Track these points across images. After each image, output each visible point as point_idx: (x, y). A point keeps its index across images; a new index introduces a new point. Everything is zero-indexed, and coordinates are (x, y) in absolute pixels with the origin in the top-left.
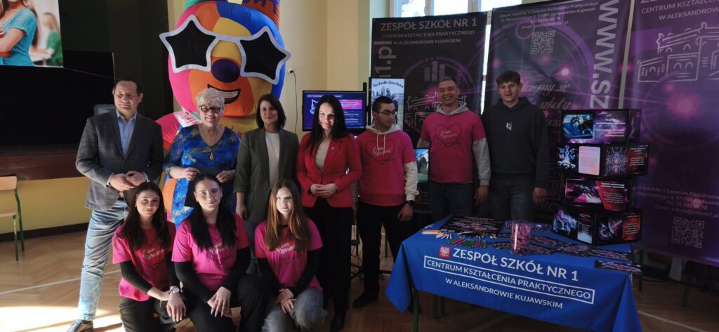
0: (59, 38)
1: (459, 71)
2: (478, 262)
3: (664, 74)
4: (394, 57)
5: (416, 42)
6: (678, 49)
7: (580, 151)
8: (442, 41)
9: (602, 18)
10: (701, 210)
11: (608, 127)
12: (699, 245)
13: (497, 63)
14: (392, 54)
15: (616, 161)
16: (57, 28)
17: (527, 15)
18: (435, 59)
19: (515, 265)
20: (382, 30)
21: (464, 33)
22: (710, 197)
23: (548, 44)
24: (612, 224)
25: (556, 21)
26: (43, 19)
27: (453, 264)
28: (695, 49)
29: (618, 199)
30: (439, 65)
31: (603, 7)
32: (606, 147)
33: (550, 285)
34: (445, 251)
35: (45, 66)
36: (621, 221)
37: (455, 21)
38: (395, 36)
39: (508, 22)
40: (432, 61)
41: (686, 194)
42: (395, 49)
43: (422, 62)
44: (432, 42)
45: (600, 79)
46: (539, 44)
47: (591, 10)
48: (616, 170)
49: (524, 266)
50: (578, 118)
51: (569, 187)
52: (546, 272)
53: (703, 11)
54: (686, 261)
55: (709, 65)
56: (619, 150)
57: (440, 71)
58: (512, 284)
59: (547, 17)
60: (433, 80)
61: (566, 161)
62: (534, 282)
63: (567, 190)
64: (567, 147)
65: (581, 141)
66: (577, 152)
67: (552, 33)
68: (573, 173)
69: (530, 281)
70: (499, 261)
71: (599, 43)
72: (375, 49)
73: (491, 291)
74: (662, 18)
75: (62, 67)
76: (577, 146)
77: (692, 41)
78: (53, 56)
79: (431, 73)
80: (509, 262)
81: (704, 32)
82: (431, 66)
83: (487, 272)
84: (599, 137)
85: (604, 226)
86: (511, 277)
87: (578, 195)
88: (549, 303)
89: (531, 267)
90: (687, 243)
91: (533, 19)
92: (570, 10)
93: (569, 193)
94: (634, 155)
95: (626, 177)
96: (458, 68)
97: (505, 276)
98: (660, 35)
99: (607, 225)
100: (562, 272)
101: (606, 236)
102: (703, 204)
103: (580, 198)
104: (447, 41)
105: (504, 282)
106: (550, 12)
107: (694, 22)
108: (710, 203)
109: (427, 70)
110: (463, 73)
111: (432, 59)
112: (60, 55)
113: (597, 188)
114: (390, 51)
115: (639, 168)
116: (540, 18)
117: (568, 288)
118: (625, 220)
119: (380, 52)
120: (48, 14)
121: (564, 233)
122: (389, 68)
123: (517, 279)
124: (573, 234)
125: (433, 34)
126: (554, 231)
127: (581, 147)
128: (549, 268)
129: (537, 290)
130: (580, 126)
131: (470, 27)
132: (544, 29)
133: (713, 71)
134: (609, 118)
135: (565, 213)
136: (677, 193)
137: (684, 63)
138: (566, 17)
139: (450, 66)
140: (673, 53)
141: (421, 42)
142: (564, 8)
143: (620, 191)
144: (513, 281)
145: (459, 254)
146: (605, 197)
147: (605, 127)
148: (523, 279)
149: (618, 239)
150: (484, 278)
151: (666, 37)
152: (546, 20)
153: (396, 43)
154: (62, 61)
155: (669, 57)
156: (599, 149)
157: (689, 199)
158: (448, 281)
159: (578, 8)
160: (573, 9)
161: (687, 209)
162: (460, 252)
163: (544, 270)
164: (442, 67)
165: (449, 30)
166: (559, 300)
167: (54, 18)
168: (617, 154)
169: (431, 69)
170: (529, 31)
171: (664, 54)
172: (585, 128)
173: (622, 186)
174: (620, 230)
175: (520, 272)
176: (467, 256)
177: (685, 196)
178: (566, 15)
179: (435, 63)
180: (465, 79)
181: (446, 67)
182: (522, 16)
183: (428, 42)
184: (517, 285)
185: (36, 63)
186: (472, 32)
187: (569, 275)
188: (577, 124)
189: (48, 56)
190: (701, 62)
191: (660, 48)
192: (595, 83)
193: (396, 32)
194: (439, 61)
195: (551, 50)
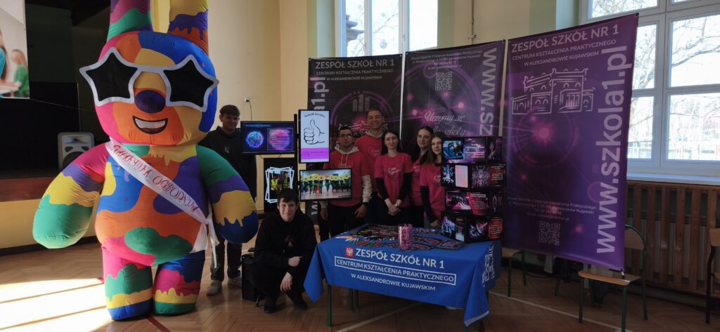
0: (26, 72)
1: (381, 103)
2: (374, 259)
3: (529, 108)
4: (327, 91)
5: (345, 79)
6: (538, 89)
7: (456, 169)
8: (367, 78)
9: (485, 63)
10: (557, 215)
11: (474, 151)
12: (557, 243)
13: (410, 97)
14: (326, 88)
15: (481, 177)
16: (25, 63)
17: (432, 59)
18: (361, 93)
19: (400, 259)
20: (317, 68)
21: (385, 71)
22: (563, 204)
23: (448, 83)
24: (479, 226)
25: (453, 64)
26: (11, 55)
27: (356, 262)
28: (549, 89)
29: (482, 206)
30: (364, 97)
31: (485, 55)
32: (472, 166)
33: (425, 273)
34: (350, 251)
35: (12, 97)
36: (486, 224)
37: (377, 61)
38: (327, 73)
39: (418, 64)
40: (359, 95)
41: (547, 202)
42: (328, 84)
43: (350, 94)
44: (358, 78)
45: (486, 112)
46: (441, 82)
47: (476, 56)
48: (481, 184)
49: (407, 259)
50: (452, 143)
51: (449, 198)
52: (422, 264)
53: (554, 60)
54: (555, 257)
55: (558, 101)
56: (482, 168)
57: (366, 103)
58: (399, 275)
59: (447, 61)
60: (360, 110)
61: (448, 178)
62: (414, 271)
63: (448, 200)
64: (448, 166)
65: (456, 161)
66: (454, 170)
67: (450, 74)
68: (451, 186)
69: (411, 271)
70: (389, 257)
71: (484, 82)
72: (311, 84)
73: (384, 281)
74: (526, 64)
75: (28, 98)
76: (453, 165)
77: (547, 83)
78: (20, 88)
79: (358, 105)
80: (396, 257)
81: (555, 76)
82: (358, 99)
83: (381, 266)
84: (467, 158)
85: (473, 227)
86: (398, 269)
87: (455, 204)
88: (425, 288)
89: (411, 260)
90: (550, 242)
91: (436, 62)
92: (462, 56)
93: (449, 202)
94: (495, 172)
95: (488, 189)
96: (380, 100)
97: (394, 268)
98: (526, 77)
99: (475, 226)
100: (433, 262)
101: (475, 235)
102: (559, 210)
103: (457, 206)
104: (371, 78)
105: (393, 274)
106: (448, 57)
107: (547, 68)
108: (563, 209)
109: (355, 102)
110: (385, 105)
111: (359, 92)
112: (27, 88)
113: (468, 198)
114: (324, 86)
115: (500, 182)
116: (441, 61)
117: (438, 275)
118: (490, 222)
119: (315, 87)
120: (17, 50)
121: (446, 235)
122: (323, 100)
123: (402, 270)
124: (453, 236)
125: (359, 72)
126: (442, 234)
127: (456, 166)
128: (424, 260)
129: (417, 278)
130: (455, 150)
131: (389, 67)
132: (444, 71)
133: (562, 106)
134: (474, 143)
135: (448, 219)
136: (541, 202)
137: (542, 100)
138: (460, 62)
139: (374, 98)
140: (535, 92)
141: (349, 78)
142: (457, 54)
143: (483, 199)
144: (400, 272)
145: (360, 253)
146: (473, 205)
147: (471, 150)
148: (407, 270)
149: (484, 238)
150: (379, 271)
151: (529, 79)
152: (445, 63)
153: (328, 79)
154: (28, 93)
155: (532, 95)
156: (466, 167)
157: (549, 207)
158: (353, 276)
159: (469, 55)
160: (465, 55)
161: (548, 214)
162: (361, 251)
163: (421, 262)
164: (367, 99)
165: (372, 68)
166: (433, 285)
167: (22, 54)
168: (481, 171)
169: (358, 101)
170: (434, 71)
171: (529, 92)
172: (458, 151)
173: (484, 196)
174: (486, 231)
175: (404, 264)
176: (366, 254)
177: (546, 205)
178: (460, 60)
179: (361, 96)
180: (386, 110)
181: (370, 100)
182: (428, 59)
183: (355, 78)
184: (402, 275)
185: (4, 95)
186: (391, 71)
187: (438, 264)
188: (453, 148)
189: (16, 89)
190: (553, 100)
191: (526, 88)
192: (483, 115)
193: (329, 70)
194: (365, 94)
195: (450, 87)
